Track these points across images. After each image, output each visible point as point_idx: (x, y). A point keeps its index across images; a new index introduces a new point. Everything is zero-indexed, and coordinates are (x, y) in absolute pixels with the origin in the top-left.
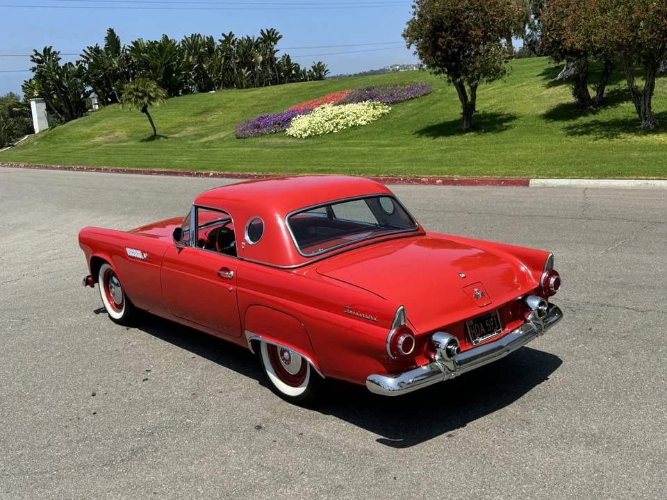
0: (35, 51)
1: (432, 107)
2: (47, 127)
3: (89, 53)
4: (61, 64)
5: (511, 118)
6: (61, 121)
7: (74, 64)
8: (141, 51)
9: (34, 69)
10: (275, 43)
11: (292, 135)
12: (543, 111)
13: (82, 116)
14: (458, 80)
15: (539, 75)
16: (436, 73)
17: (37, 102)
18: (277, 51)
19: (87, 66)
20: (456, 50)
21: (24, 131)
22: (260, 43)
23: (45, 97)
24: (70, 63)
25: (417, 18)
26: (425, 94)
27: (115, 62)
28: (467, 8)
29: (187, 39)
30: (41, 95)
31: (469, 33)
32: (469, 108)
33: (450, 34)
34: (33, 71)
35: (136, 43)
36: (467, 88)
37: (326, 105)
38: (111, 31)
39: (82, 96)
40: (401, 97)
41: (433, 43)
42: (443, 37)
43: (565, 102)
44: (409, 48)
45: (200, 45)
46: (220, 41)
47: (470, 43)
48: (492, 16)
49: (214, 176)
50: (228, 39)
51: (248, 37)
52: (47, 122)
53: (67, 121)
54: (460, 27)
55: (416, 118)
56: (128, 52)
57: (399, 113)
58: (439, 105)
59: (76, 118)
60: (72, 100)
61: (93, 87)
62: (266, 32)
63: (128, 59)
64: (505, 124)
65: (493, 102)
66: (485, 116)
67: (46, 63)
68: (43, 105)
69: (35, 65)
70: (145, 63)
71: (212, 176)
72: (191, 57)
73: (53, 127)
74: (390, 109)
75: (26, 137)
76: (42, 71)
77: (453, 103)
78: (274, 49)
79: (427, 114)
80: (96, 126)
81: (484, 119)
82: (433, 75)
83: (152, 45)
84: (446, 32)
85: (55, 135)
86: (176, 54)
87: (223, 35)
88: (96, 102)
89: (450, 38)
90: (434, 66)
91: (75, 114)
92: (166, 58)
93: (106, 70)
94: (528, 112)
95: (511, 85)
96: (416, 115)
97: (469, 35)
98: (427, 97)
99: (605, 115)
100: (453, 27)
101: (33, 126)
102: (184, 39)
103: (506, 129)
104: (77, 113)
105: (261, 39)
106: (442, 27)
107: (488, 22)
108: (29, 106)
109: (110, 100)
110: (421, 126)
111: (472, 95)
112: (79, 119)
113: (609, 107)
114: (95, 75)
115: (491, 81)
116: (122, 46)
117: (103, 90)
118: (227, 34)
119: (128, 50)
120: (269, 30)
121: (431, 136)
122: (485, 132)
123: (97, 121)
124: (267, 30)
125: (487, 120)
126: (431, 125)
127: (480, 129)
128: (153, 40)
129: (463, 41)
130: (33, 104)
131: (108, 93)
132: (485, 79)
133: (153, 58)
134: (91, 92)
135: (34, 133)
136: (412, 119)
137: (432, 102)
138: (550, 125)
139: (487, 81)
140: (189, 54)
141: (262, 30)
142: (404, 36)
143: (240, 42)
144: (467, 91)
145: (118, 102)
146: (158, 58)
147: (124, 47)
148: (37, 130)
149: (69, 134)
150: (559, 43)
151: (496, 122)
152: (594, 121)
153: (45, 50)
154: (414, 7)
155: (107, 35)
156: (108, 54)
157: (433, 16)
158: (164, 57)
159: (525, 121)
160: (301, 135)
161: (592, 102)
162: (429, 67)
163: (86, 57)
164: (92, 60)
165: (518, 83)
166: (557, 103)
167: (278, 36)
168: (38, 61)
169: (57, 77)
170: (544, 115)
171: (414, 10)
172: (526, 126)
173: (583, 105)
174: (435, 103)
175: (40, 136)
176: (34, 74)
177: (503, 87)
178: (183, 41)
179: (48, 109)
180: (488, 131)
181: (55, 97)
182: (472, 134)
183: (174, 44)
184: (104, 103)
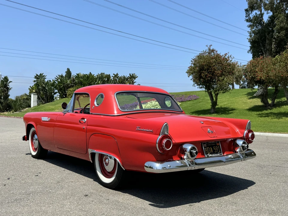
0: (36, 74)
1: (198, 104)
2: (37, 105)
3: (58, 77)
4: (46, 80)
5: (233, 110)
6: (43, 103)
7: (52, 81)
8: (79, 78)
9: (35, 81)
10: (135, 79)
12: (248, 108)
13: (52, 102)
14: (210, 91)
15: (245, 95)
16: (200, 88)
17: (34, 95)
18: (135, 82)
19: (57, 82)
20: (209, 79)
21: (26, 106)
22: (128, 78)
23: (38, 93)
24: (50, 80)
25: (193, 65)
26: (196, 99)
27: (68, 81)
28: (214, 62)
29: (99, 74)
30: (36, 92)
31: (215, 72)
32: (214, 104)
33: (207, 72)
34: (34, 82)
35: (78, 74)
36: (214, 95)
37: (153, 101)
38: (68, 70)
39: (53, 94)
40: (185, 99)
41: (200, 75)
42: (204, 73)
43: (257, 105)
44: (189, 77)
45: (104, 77)
46: (112, 76)
47: (215, 76)
48: (225, 66)
50: (116, 76)
51: (124, 76)
52: (37, 103)
53: (45, 103)
54: (211, 69)
55: (191, 107)
56: (74, 78)
57: (184, 105)
58: (201, 103)
59: (49, 102)
60: (49, 95)
61: (58, 90)
62: (131, 75)
63: (74, 80)
64: (230, 112)
65: (225, 103)
66: (221, 108)
67: (40, 79)
68: (37, 96)
69: (35, 80)
70: (81, 82)
72: (100, 81)
73: (39, 105)
74: (180, 103)
75: (27, 108)
76: (38, 82)
77: (208, 103)
78: (134, 81)
79: (196, 106)
80: (57, 105)
81: (221, 109)
82: (199, 89)
83: (85, 75)
84: (205, 71)
85: (39, 108)
86: (93, 80)
87: (114, 74)
88: (59, 97)
89: (207, 73)
90: (199, 85)
91: (49, 101)
92: (89, 81)
93: (64, 84)
94: (241, 108)
95: (233, 97)
96: (191, 106)
97: (215, 73)
98: (197, 100)
99: (275, 110)
100: (208, 69)
101: (31, 104)
102: (98, 75)
103: (230, 114)
104: (49, 100)
105: (129, 77)
106: (203, 69)
107: (224, 68)
108: (30, 96)
109: (64, 96)
110: (193, 111)
111: (215, 98)
112: (50, 103)
113: (277, 107)
114: (60, 86)
115: (224, 92)
116: (72, 75)
117: (62, 92)
118: (116, 74)
119: (75, 77)
120: (133, 74)
121: (197, 114)
122: (221, 114)
123: (57, 104)
124: (132, 74)
125: (222, 110)
126: (197, 110)
127: (219, 113)
128: (85, 74)
129: (213, 74)
130: (32, 95)
131: (64, 94)
132: (222, 92)
133: (84, 81)
134: (57, 92)
135: (31, 107)
136: (189, 108)
137: (198, 102)
138: (250, 113)
139: (222, 93)
140: (99, 80)
141: (130, 74)
142: (187, 72)
143: (121, 77)
144: (213, 96)
145: (67, 97)
146: (86, 81)
147: (73, 76)
148: (32, 106)
149: (45, 108)
150: (255, 78)
151: (226, 111)
152: (271, 112)
153: (41, 74)
154: (192, 61)
155: (66, 71)
156: (66, 78)
157: (200, 64)
158: (89, 80)
159: (239, 111)
161: (270, 105)
162: (197, 85)
163: (57, 79)
164: (59, 80)
165: (236, 97)
166: (254, 105)
167: (136, 77)
168: (37, 78)
169: (44, 85)
170: (248, 109)
171: (192, 62)
172: (240, 113)
173: (266, 106)
174: (199, 102)
175: (33, 108)
176: (35, 83)
177: (230, 98)
178: (97, 75)
179: (38, 98)
180: (223, 114)
181: (42, 93)
182: (215, 114)
183: (93, 76)
184: (61, 98)
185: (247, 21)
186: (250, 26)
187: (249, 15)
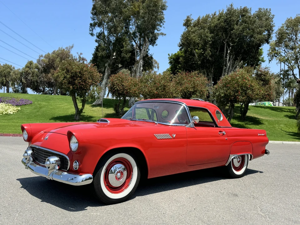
1: (42, 110)
32: (80, 111)
74: (20, 108)
161: (121, 114)
185: (92, 34)
186: (96, 41)
187: (92, 30)
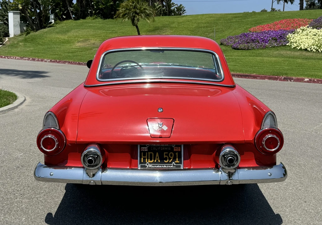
2: (20, 33)
6: (34, 29)
11: (306, 50)
49: (310, 81)
52: (20, 29)
59: (45, 27)
71: (308, 82)
73: (28, 33)
75: (7, 38)
85: (34, 39)
88: (53, 18)
101: (8, 32)
109: (64, 17)
130: (11, 15)
131: (64, 12)
145: (72, 19)
148: (12, 34)
160: (317, 50)
179: (22, 20)
184: (60, 19)
